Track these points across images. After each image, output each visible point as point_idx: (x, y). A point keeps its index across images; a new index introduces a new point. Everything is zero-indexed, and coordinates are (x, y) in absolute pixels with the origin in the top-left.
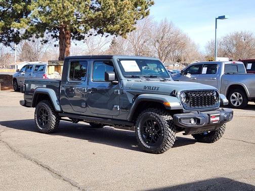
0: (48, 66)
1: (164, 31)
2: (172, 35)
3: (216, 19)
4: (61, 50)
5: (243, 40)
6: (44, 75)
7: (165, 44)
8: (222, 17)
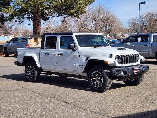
0: (30, 39)
1: (99, 12)
2: (104, 15)
3: (139, 4)
4: (34, 27)
5: (154, 18)
6: (27, 45)
7: (100, 21)
8: (144, 3)
